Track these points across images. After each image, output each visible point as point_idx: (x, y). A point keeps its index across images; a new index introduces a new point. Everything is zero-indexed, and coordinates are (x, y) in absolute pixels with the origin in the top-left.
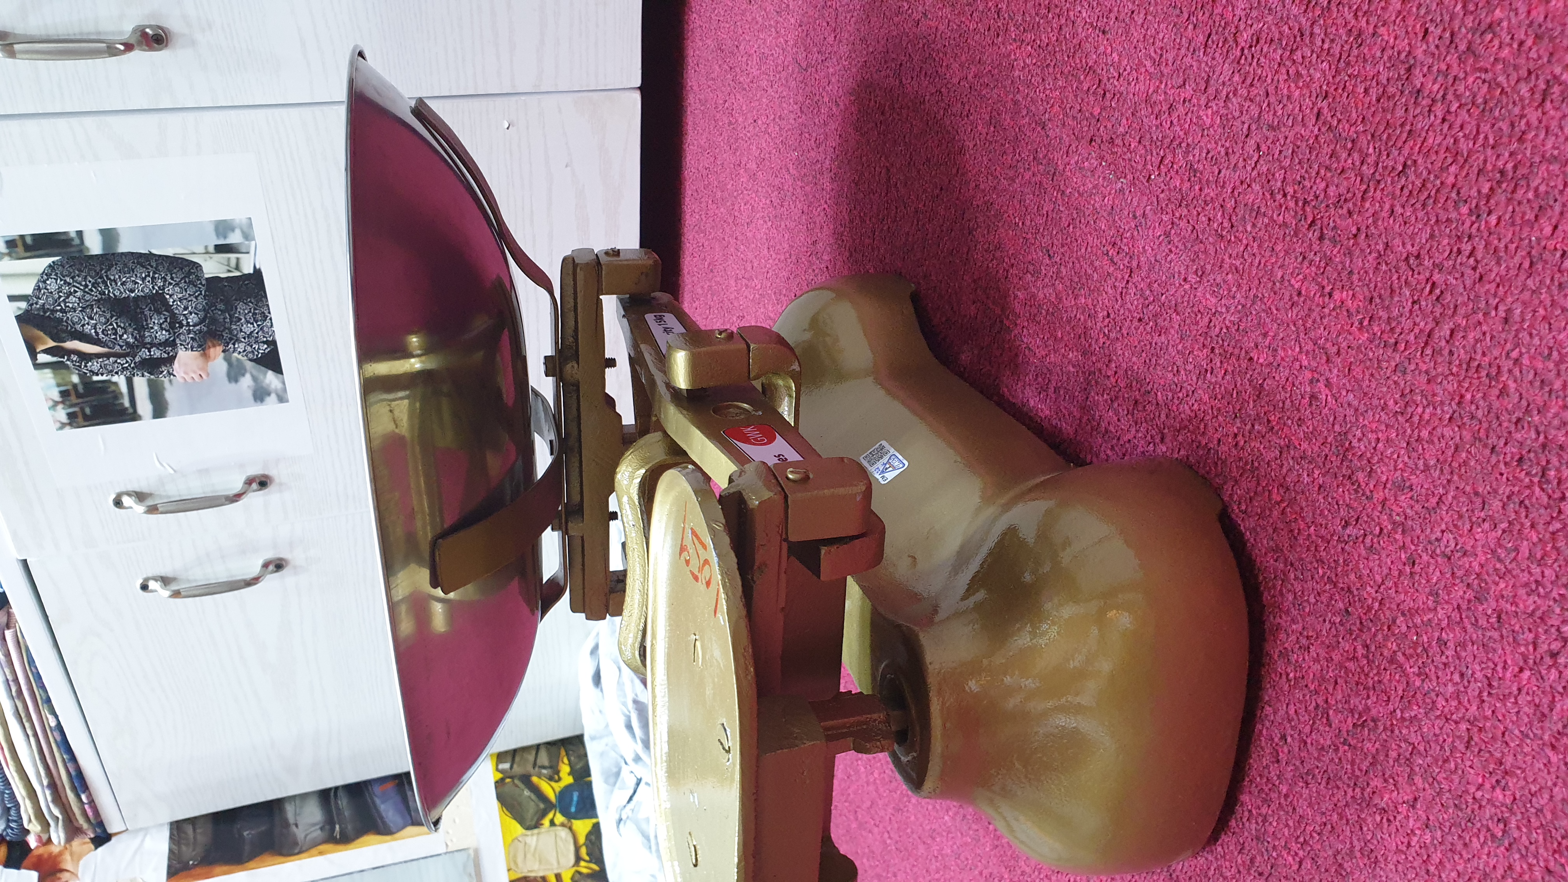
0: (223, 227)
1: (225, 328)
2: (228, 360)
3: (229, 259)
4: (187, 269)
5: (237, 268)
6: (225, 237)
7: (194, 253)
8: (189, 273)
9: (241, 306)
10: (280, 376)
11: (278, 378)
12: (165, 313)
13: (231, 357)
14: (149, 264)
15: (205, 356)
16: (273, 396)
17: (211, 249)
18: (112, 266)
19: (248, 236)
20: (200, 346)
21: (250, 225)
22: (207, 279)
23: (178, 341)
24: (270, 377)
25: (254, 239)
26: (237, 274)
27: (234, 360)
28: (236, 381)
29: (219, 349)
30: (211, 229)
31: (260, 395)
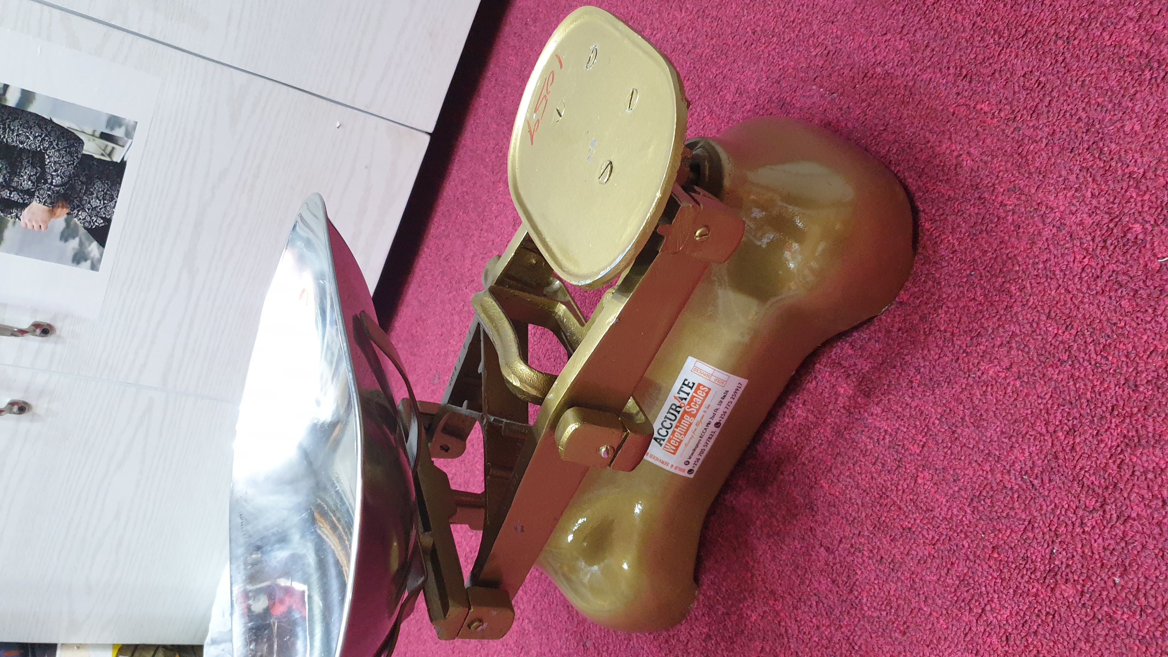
0: (114, 121)
1: (78, 196)
2: (68, 222)
3: (107, 146)
4: (72, 142)
5: (110, 155)
6: (112, 129)
7: (83, 132)
8: (73, 145)
9: (98, 185)
10: (101, 248)
11: (98, 249)
12: (39, 168)
13: (71, 221)
14: (46, 128)
15: (52, 213)
16: (89, 263)
17: (98, 134)
18: (16, 119)
19: (129, 134)
20: (51, 203)
21: (134, 128)
22: (84, 155)
23: (37, 194)
24: (93, 247)
25: (132, 138)
26: (108, 159)
27: (72, 223)
28: (66, 240)
29: (66, 211)
30: (104, 120)
31: (79, 258)
